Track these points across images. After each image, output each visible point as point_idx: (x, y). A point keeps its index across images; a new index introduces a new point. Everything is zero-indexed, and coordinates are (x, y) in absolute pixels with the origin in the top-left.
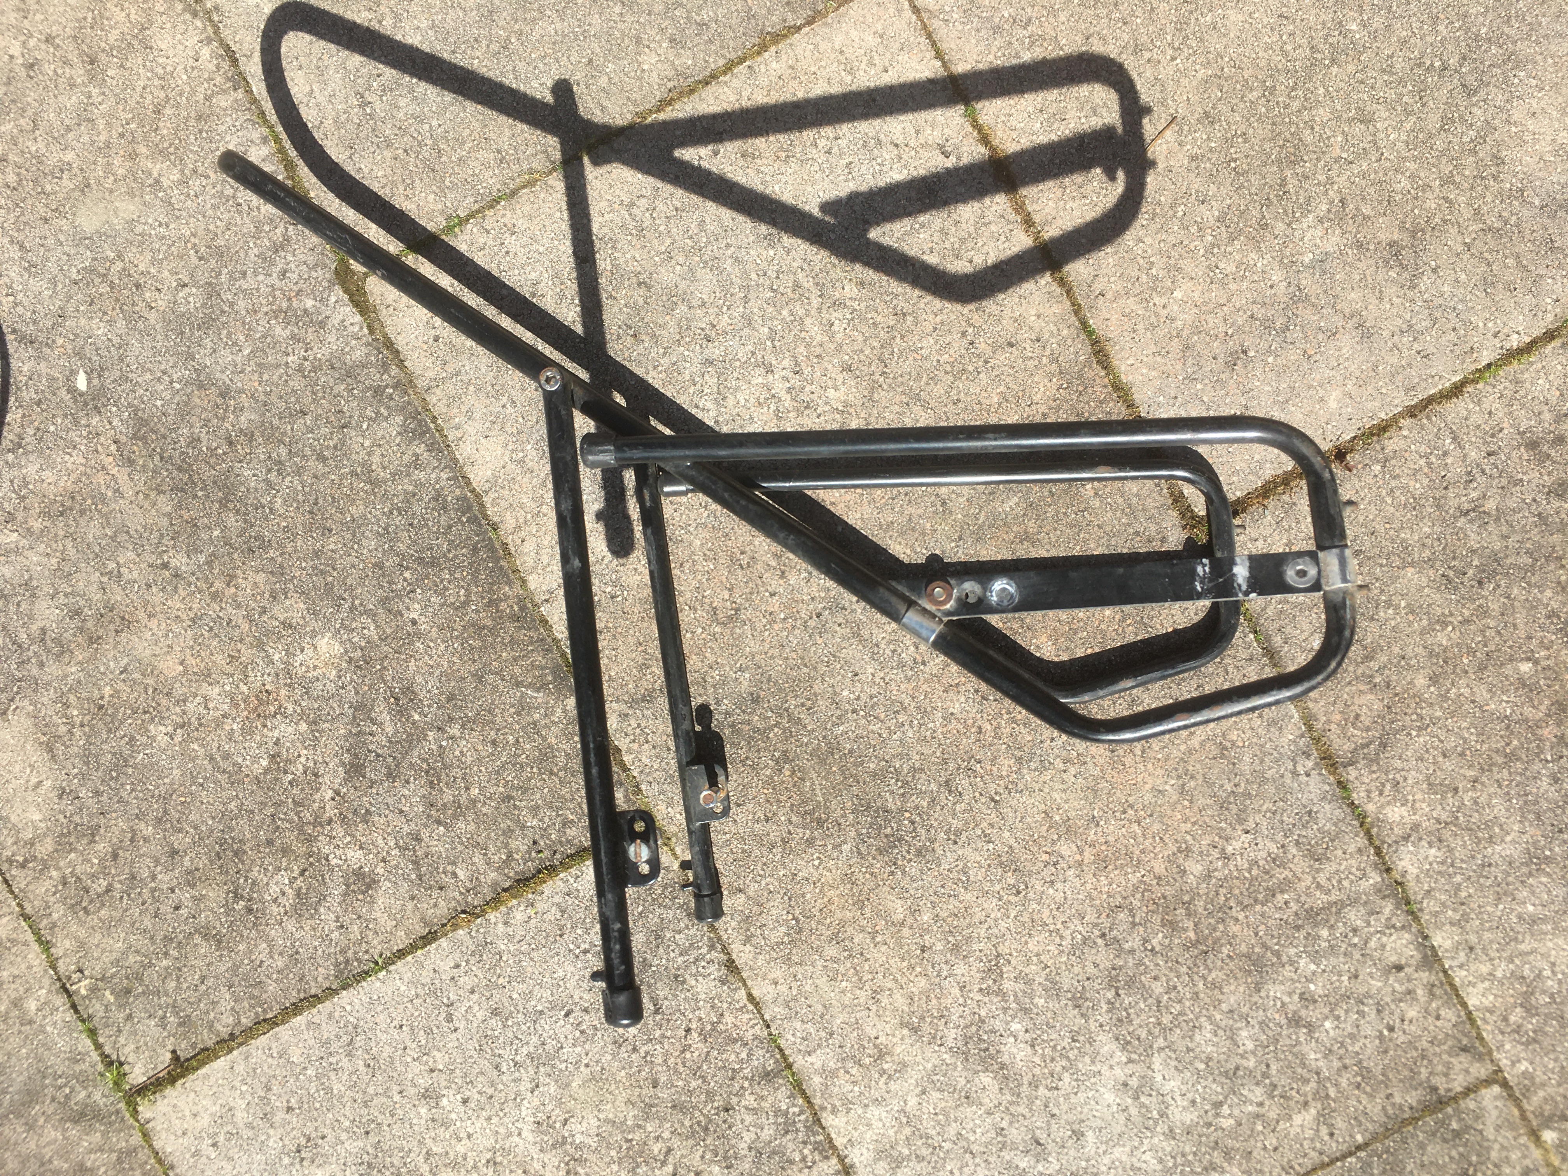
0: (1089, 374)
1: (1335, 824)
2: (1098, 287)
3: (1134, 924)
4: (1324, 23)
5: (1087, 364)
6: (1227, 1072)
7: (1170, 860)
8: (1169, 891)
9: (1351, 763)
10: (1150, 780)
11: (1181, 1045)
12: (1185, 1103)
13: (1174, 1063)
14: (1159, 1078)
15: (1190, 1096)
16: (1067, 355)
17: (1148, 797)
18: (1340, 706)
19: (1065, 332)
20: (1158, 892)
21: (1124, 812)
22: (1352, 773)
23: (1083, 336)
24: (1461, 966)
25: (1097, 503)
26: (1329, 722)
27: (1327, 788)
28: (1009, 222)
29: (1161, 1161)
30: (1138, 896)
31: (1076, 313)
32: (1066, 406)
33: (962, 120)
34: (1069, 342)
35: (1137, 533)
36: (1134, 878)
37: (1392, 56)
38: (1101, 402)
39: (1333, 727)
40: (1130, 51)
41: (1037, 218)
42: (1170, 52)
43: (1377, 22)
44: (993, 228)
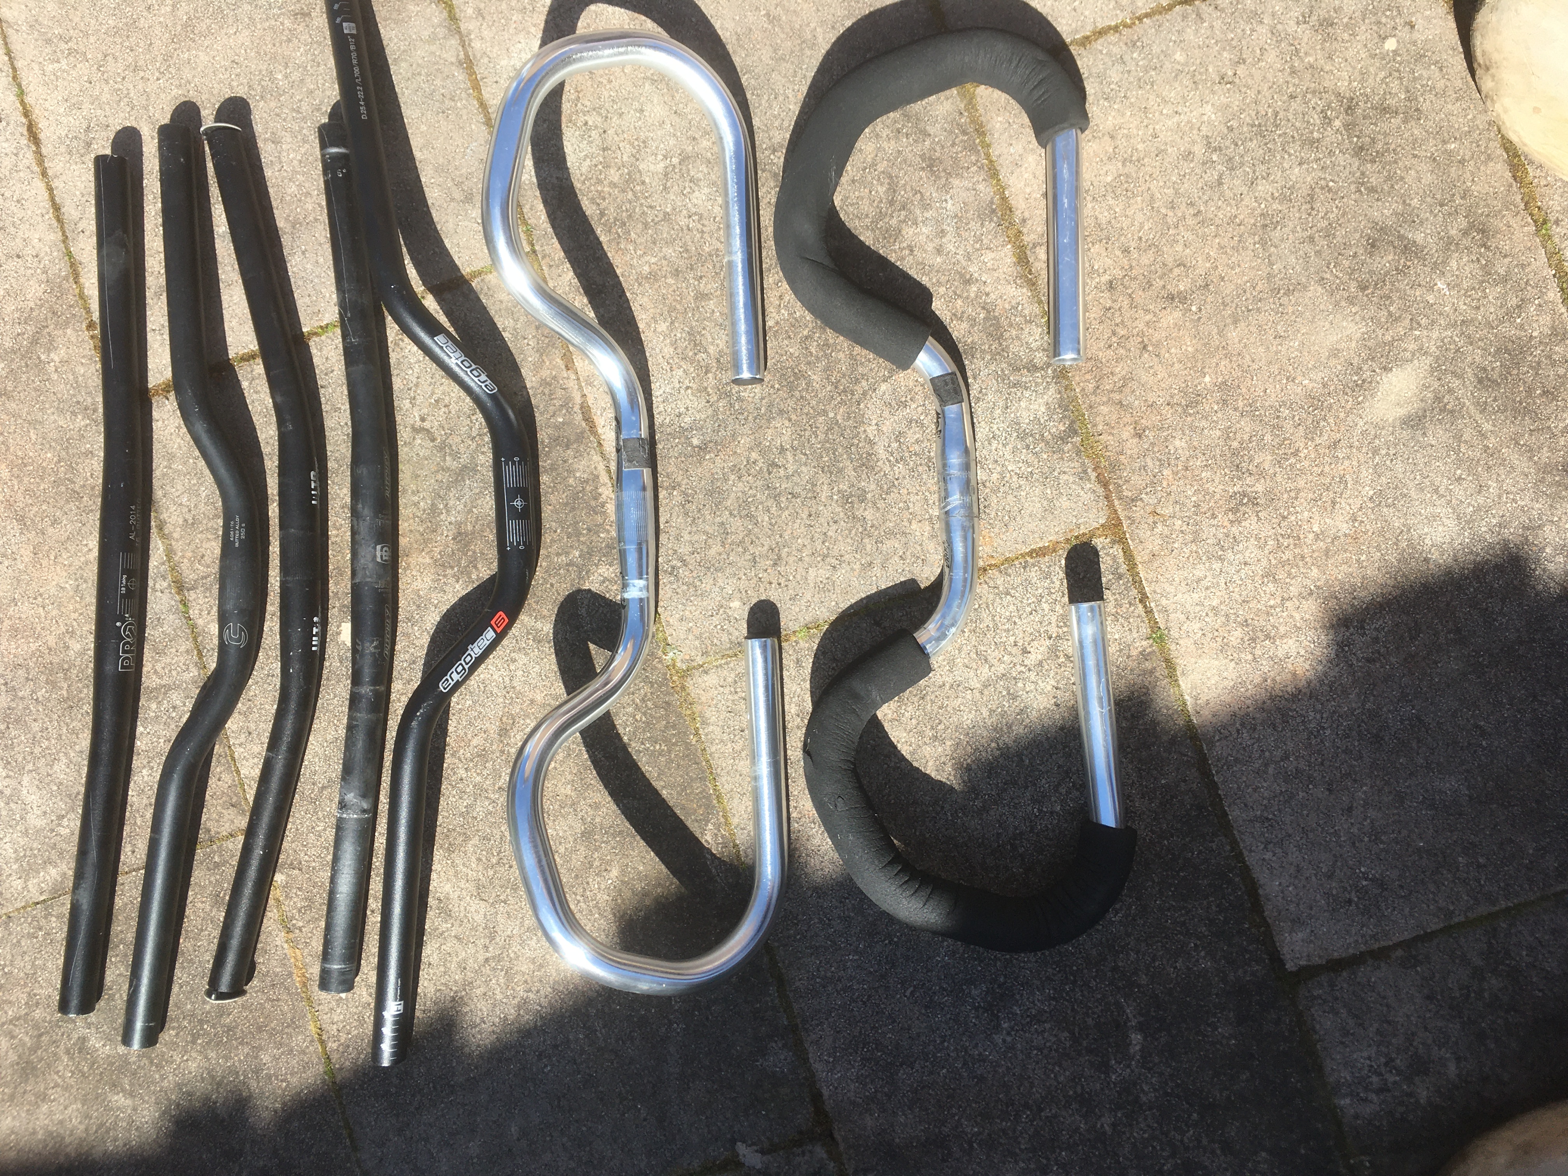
0: (65, 285)
1: (174, 630)
2: (81, 226)
3: (27, 679)
4: (260, 71)
5: (66, 278)
6: (70, 795)
7: (60, 638)
8: (56, 660)
9: (193, 588)
10: (55, 578)
11: (43, 771)
12: (39, 812)
13: (37, 783)
14: (25, 792)
15: (43, 807)
16: (53, 270)
17: (53, 591)
18: (193, 546)
19: (55, 254)
20: (48, 658)
21: (35, 599)
22: (192, 595)
23: (67, 258)
24: (240, 745)
25: (55, 376)
26: (183, 557)
27: (173, 603)
28: (32, 172)
29: (16, 851)
30: (34, 659)
31: (64, 242)
32: (47, 305)
33: (14, 98)
34: (57, 261)
35: (78, 402)
36: (33, 646)
37: (300, 101)
38: (71, 306)
39: (186, 560)
40: (131, 69)
41: (50, 173)
42: (157, 74)
43: (296, 75)
44: (21, 174)
